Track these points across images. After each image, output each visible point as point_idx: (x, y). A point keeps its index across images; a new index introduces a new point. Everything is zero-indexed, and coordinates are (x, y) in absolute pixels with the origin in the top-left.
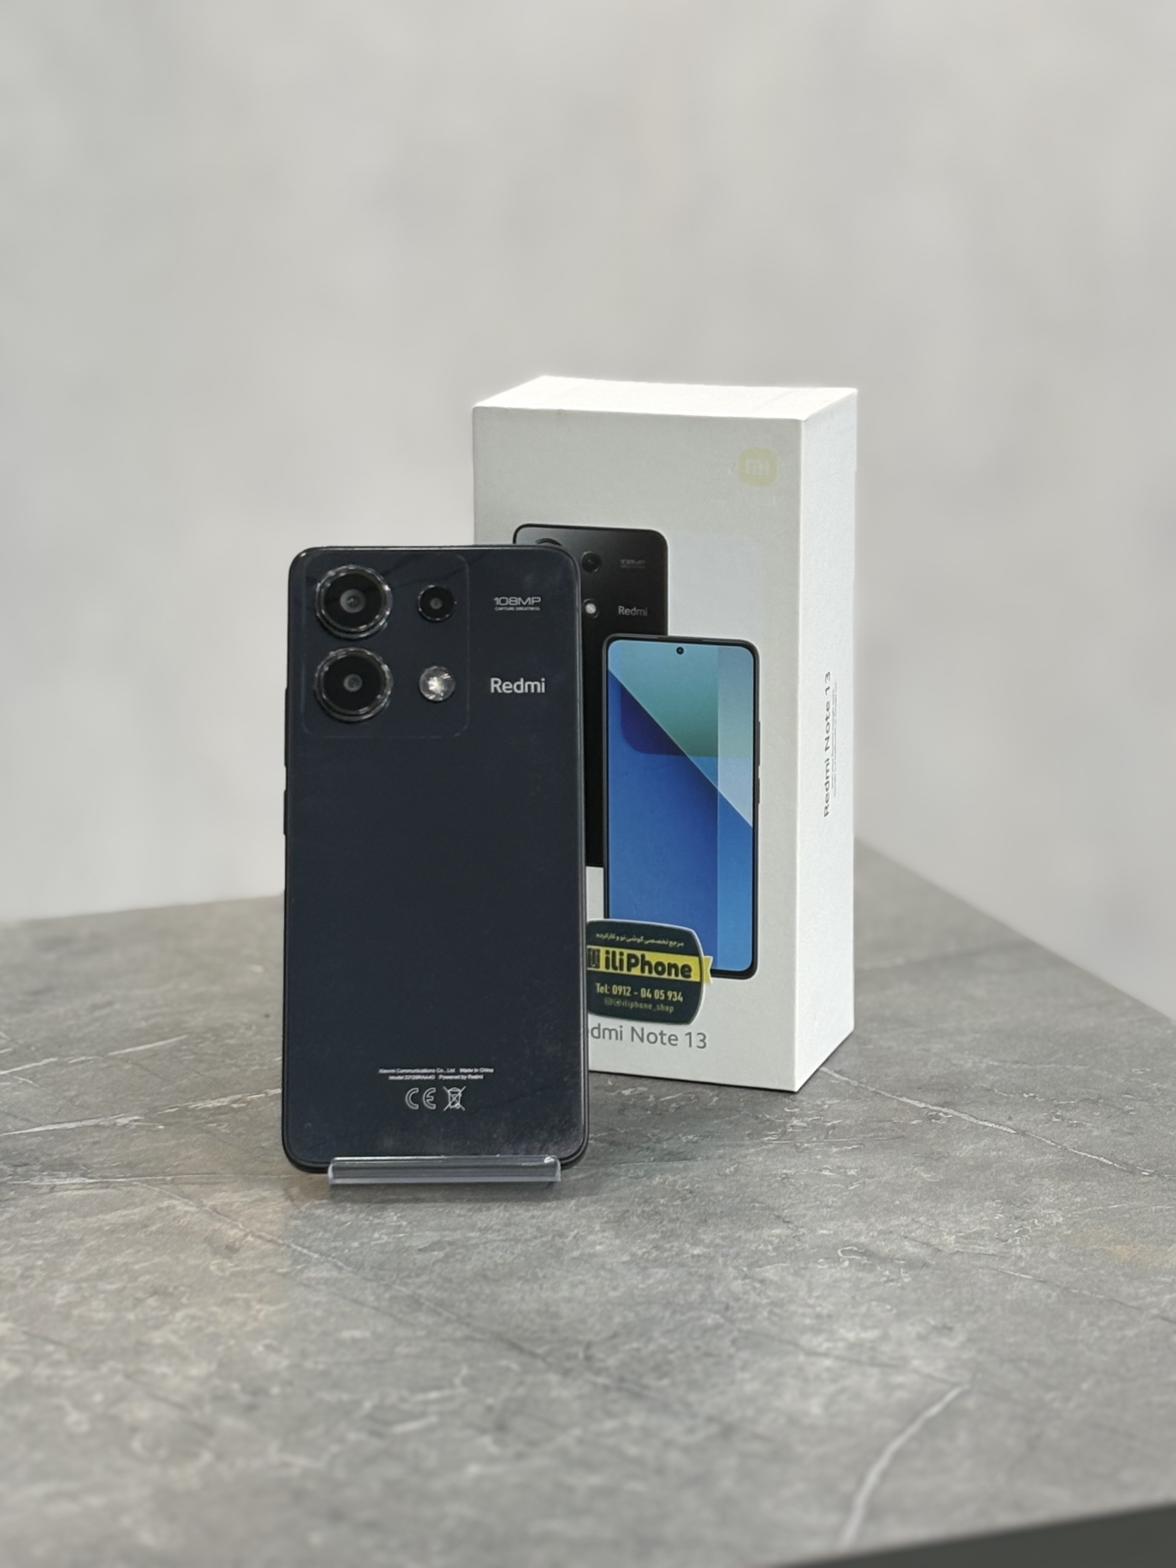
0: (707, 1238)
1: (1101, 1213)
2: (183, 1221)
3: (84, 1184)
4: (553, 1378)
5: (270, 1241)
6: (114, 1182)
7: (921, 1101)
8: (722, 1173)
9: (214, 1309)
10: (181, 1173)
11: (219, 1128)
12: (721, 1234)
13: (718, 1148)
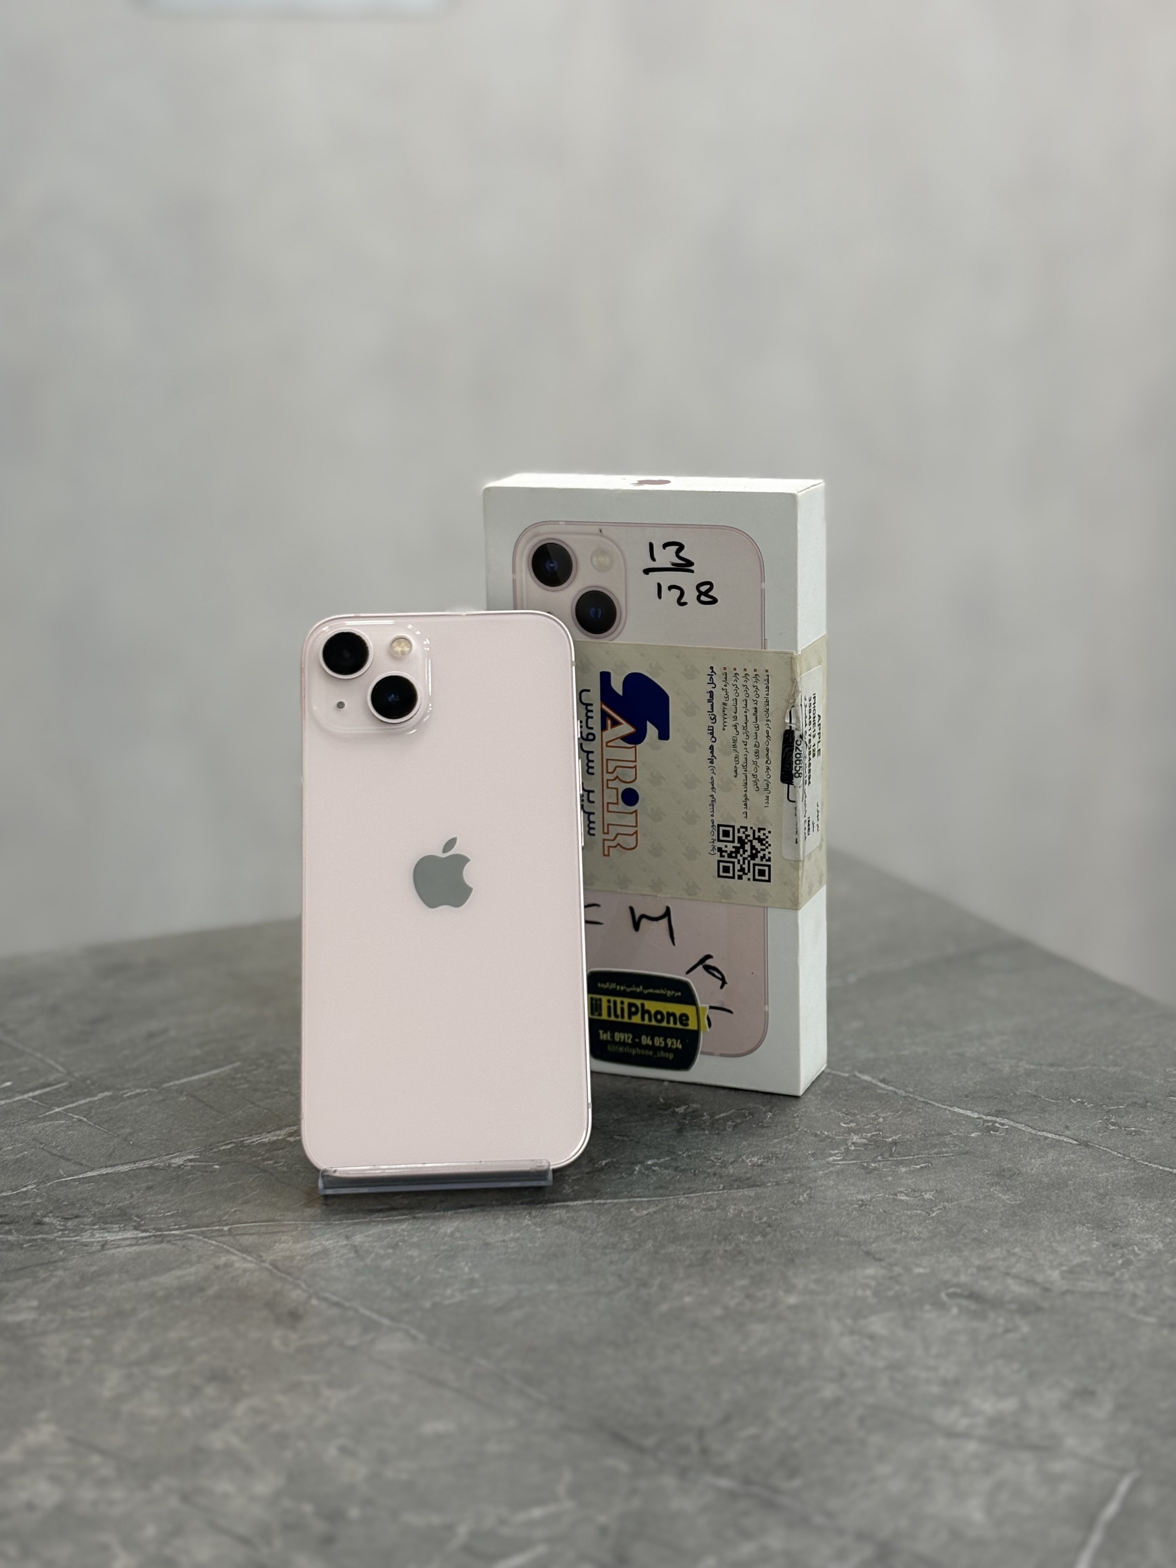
2: (242, 1282)
3: (136, 1238)
5: (337, 1304)
6: (168, 1235)
7: (973, 1111)
8: (796, 1201)
10: (239, 1222)
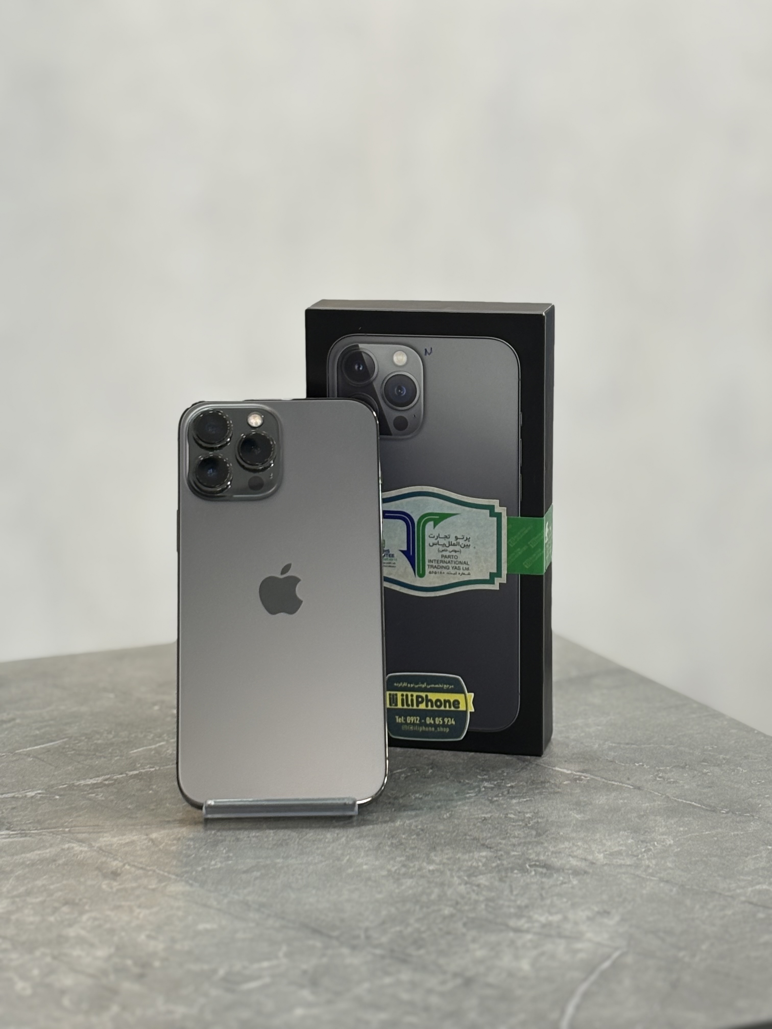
0: (437, 859)
1: (698, 837)
2: (80, 857)
3: (8, 834)
4: (345, 951)
5: (142, 868)
6: (29, 833)
7: (568, 769)
8: (441, 817)
9: (108, 913)
10: (75, 826)
11: (97, 797)
12: (446, 856)
13: (436, 801)
